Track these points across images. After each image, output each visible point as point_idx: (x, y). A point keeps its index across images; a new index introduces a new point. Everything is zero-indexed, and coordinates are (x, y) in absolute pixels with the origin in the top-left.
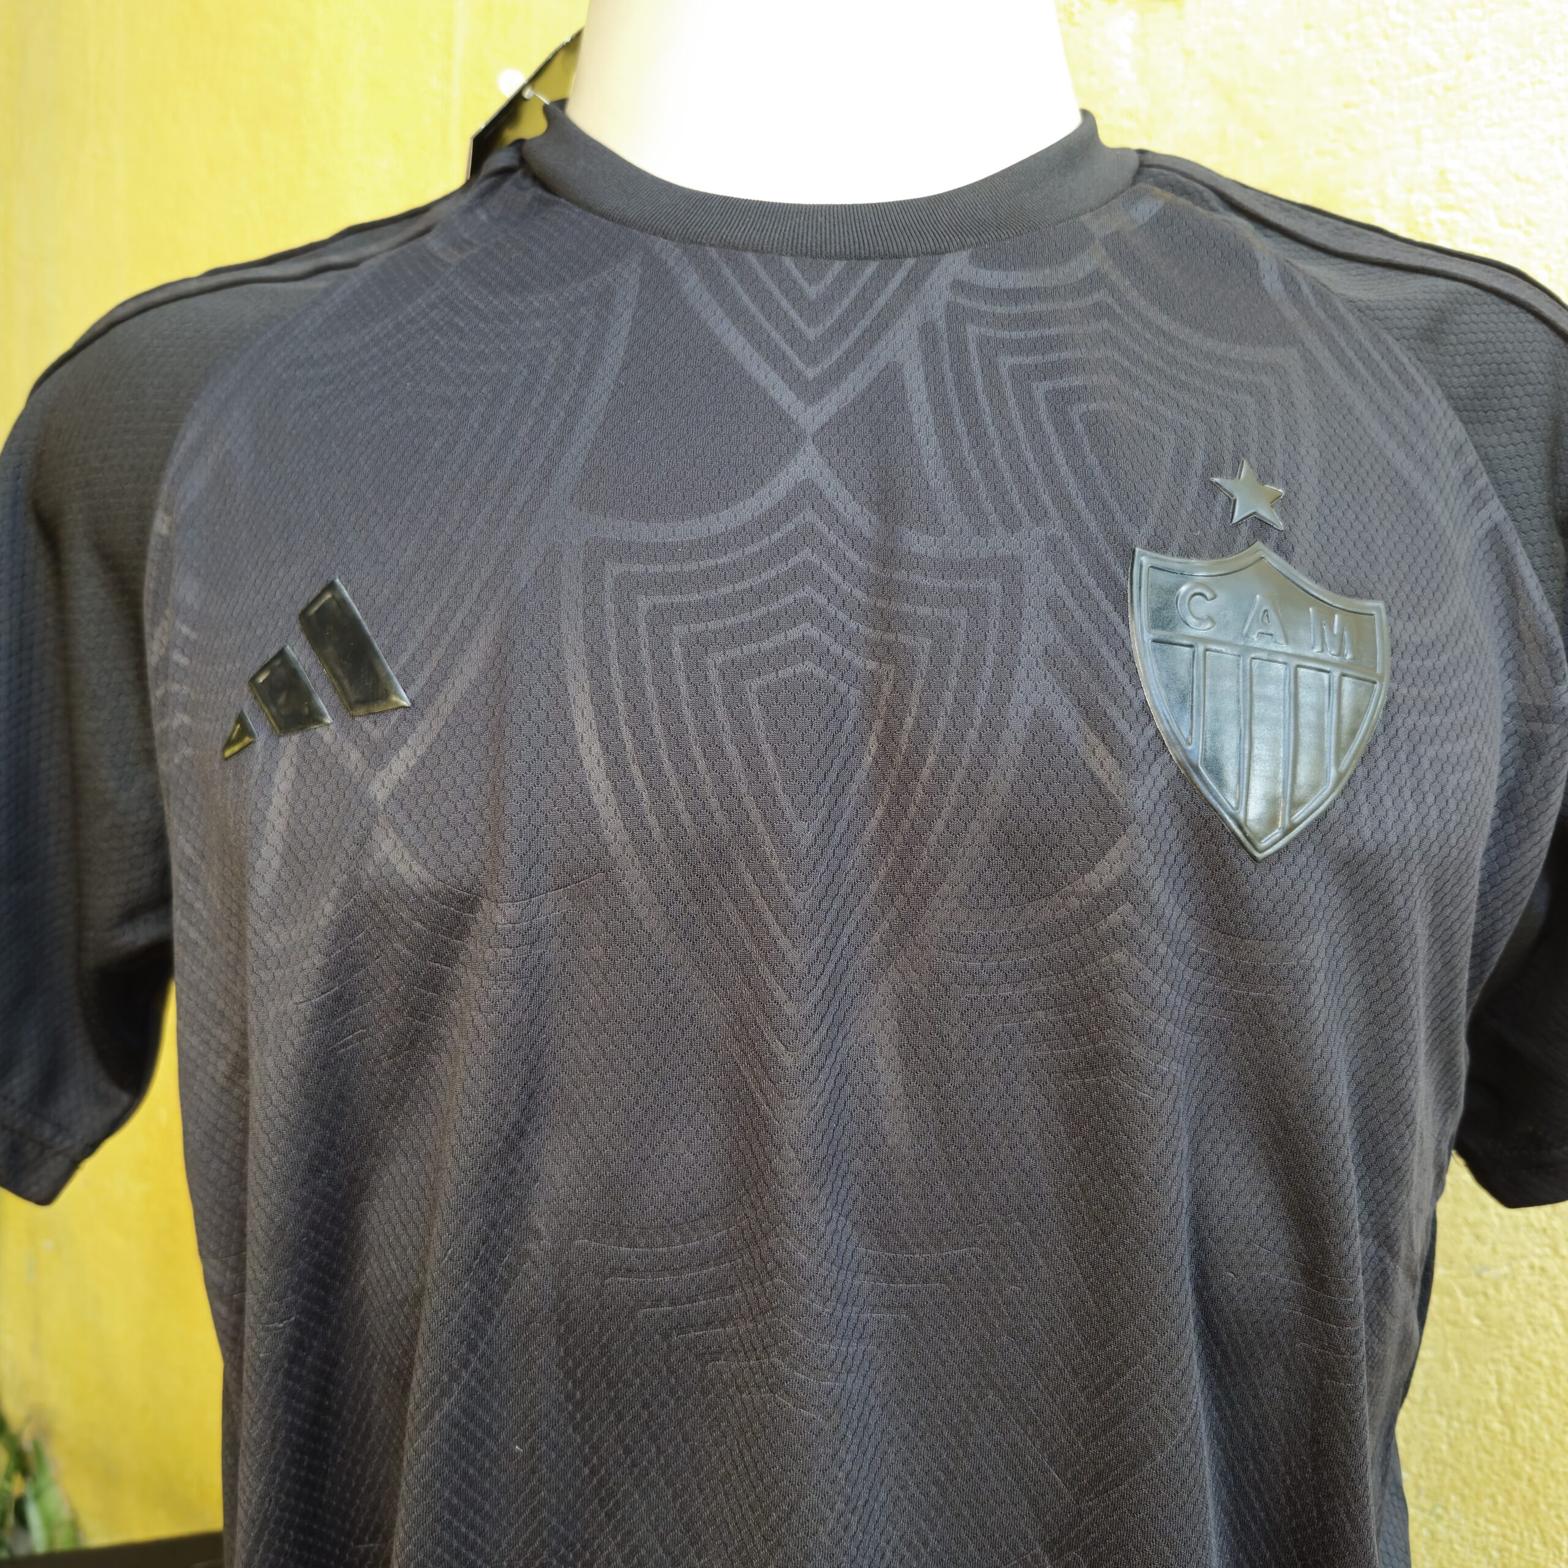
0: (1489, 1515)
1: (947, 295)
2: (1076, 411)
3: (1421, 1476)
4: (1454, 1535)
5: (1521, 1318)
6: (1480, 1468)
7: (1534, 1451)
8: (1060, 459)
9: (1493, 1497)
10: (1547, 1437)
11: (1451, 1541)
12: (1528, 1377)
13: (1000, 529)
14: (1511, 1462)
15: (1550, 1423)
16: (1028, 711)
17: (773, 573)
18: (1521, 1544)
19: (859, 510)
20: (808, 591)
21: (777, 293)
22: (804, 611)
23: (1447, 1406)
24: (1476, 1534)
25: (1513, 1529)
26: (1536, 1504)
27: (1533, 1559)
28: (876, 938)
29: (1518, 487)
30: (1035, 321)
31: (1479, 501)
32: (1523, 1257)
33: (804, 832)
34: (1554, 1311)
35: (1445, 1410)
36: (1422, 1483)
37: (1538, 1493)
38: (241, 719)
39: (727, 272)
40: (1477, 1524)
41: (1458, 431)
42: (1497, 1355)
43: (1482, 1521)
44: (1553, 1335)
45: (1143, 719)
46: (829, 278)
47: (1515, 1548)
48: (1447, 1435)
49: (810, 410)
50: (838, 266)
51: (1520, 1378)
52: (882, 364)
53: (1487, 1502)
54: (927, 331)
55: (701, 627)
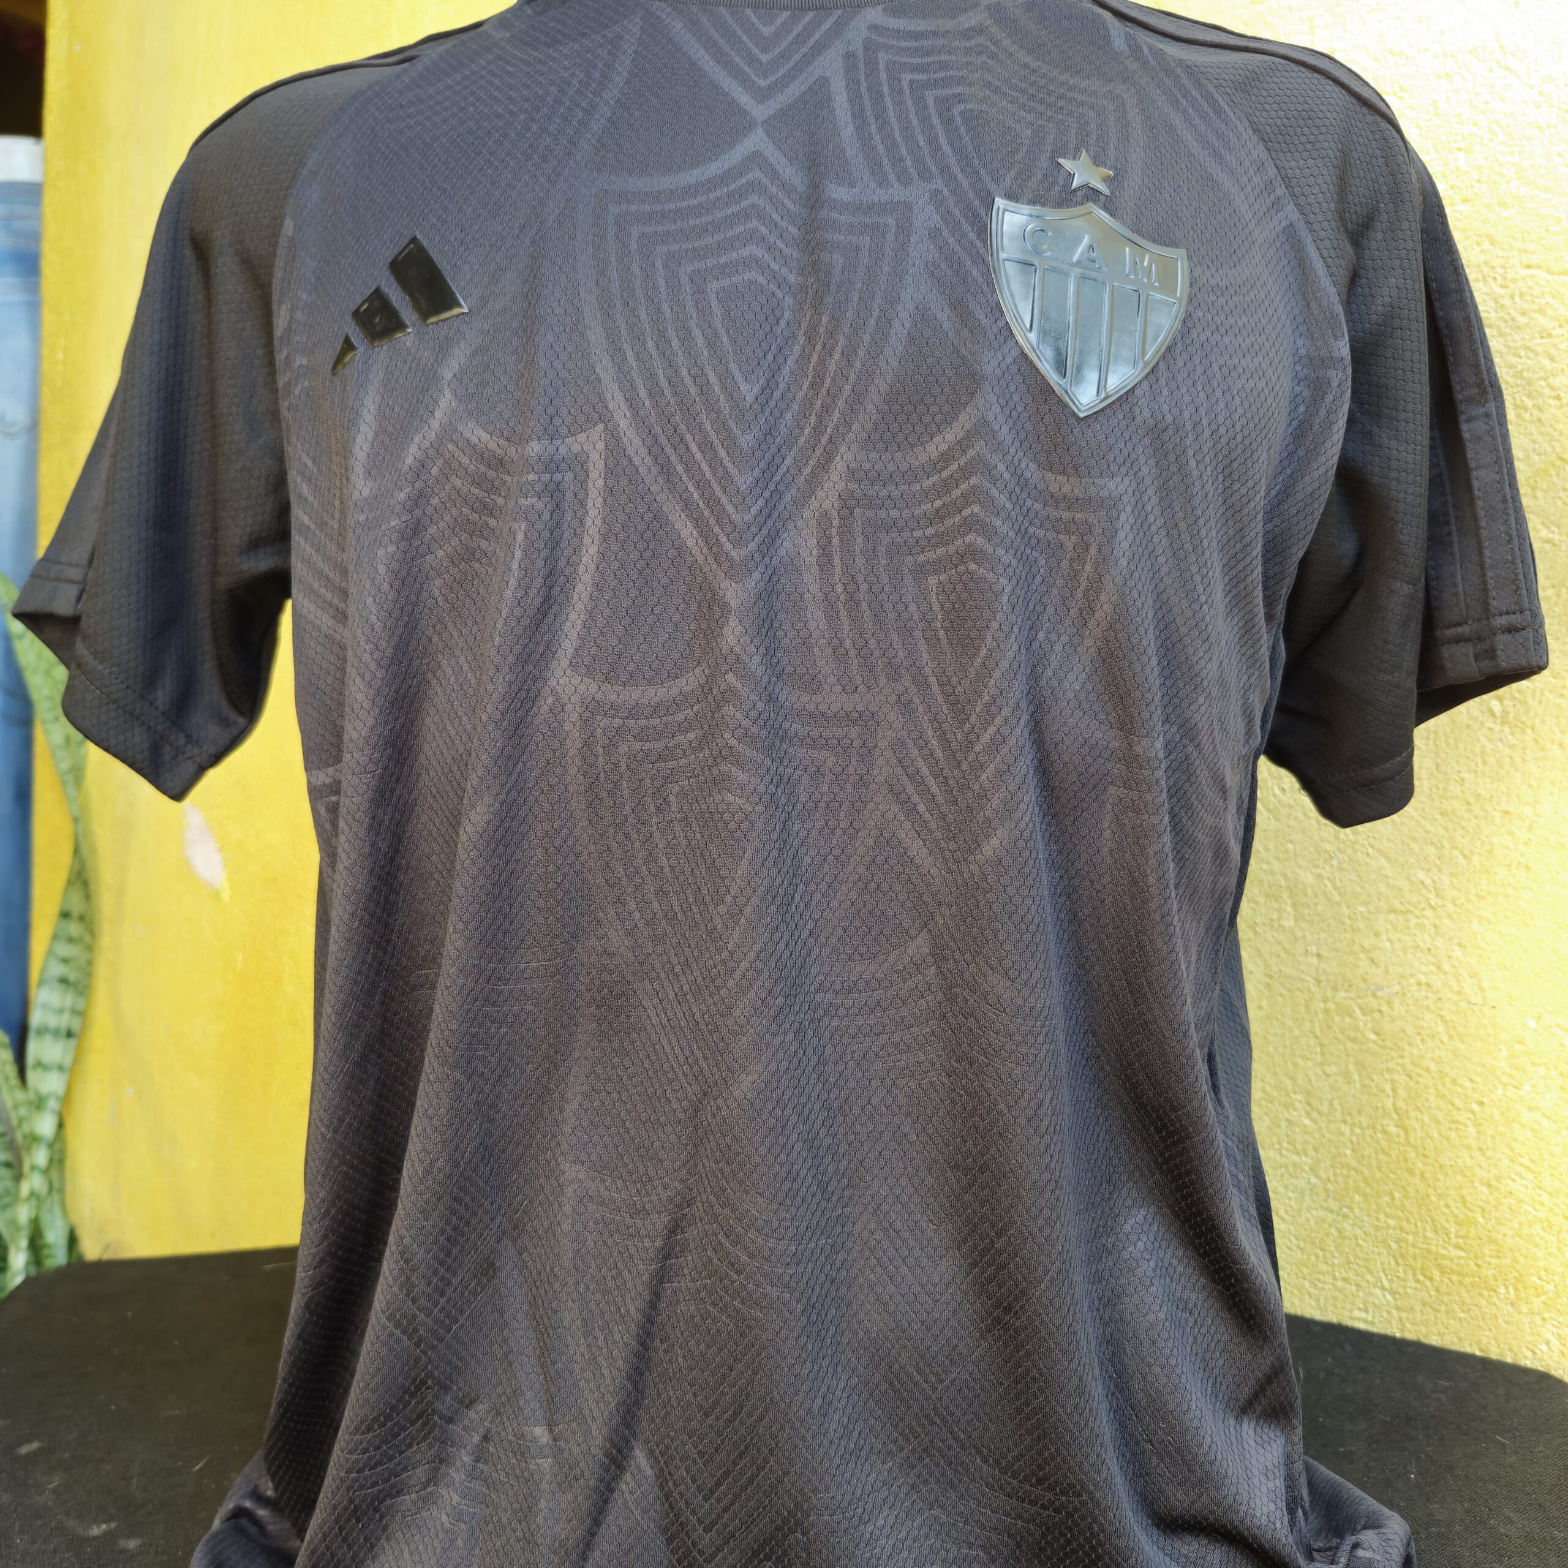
0: (1388, 1210)
1: (864, 34)
2: (956, 111)
3: (1329, 1180)
4: (1358, 1232)
5: (1410, 1030)
6: (1379, 1168)
7: (1425, 1149)
8: (942, 138)
9: (1391, 1194)
10: (1436, 1135)
11: (1356, 1237)
12: (1418, 1082)
13: (896, 185)
14: (1406, 1160)
15: (1438, 1122)
16: (912, 306)
17: (730, 211)
18: (1415, 1234)
19: (794, 172)
20: (754, 223)
21: (739, 32)
22: (751, 237)
23: (1350, 1114)
24: (1377, 1228)
25: (1408, 1221)
26: (1428, 1196)
27: (1426, 1246)
28: (801, 480)
29: (1312, 199)
30: (929, 52)
31: (1277, 205)
32: (1411, 975)
33: (748, 391)
34: (1439, 1022)
35: (1348, 1118)
36: (1330, 1186)
37: (1429, 1186)
38: (347, 340)
39: (704, 19)
40: (1378, 1219)
41: (1260, 152)
42: (1391, 1065)
43: (1382, 1216)
44: (1439, 1043)
45: (998, 314)
46: (778, 22)
47: (1410, 1238)
48: (1351, 1141)
49: (760, 106)
50: (786, 14)
51: (1411, 1084)
52: (816, 75)
53: (1386, 1199)
54: (850, 58)
55: (676, 247)
